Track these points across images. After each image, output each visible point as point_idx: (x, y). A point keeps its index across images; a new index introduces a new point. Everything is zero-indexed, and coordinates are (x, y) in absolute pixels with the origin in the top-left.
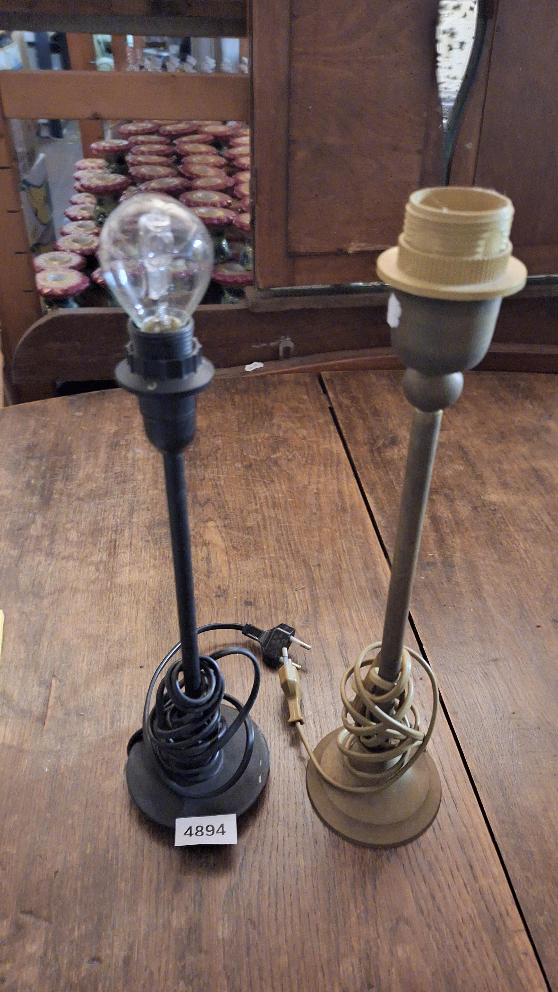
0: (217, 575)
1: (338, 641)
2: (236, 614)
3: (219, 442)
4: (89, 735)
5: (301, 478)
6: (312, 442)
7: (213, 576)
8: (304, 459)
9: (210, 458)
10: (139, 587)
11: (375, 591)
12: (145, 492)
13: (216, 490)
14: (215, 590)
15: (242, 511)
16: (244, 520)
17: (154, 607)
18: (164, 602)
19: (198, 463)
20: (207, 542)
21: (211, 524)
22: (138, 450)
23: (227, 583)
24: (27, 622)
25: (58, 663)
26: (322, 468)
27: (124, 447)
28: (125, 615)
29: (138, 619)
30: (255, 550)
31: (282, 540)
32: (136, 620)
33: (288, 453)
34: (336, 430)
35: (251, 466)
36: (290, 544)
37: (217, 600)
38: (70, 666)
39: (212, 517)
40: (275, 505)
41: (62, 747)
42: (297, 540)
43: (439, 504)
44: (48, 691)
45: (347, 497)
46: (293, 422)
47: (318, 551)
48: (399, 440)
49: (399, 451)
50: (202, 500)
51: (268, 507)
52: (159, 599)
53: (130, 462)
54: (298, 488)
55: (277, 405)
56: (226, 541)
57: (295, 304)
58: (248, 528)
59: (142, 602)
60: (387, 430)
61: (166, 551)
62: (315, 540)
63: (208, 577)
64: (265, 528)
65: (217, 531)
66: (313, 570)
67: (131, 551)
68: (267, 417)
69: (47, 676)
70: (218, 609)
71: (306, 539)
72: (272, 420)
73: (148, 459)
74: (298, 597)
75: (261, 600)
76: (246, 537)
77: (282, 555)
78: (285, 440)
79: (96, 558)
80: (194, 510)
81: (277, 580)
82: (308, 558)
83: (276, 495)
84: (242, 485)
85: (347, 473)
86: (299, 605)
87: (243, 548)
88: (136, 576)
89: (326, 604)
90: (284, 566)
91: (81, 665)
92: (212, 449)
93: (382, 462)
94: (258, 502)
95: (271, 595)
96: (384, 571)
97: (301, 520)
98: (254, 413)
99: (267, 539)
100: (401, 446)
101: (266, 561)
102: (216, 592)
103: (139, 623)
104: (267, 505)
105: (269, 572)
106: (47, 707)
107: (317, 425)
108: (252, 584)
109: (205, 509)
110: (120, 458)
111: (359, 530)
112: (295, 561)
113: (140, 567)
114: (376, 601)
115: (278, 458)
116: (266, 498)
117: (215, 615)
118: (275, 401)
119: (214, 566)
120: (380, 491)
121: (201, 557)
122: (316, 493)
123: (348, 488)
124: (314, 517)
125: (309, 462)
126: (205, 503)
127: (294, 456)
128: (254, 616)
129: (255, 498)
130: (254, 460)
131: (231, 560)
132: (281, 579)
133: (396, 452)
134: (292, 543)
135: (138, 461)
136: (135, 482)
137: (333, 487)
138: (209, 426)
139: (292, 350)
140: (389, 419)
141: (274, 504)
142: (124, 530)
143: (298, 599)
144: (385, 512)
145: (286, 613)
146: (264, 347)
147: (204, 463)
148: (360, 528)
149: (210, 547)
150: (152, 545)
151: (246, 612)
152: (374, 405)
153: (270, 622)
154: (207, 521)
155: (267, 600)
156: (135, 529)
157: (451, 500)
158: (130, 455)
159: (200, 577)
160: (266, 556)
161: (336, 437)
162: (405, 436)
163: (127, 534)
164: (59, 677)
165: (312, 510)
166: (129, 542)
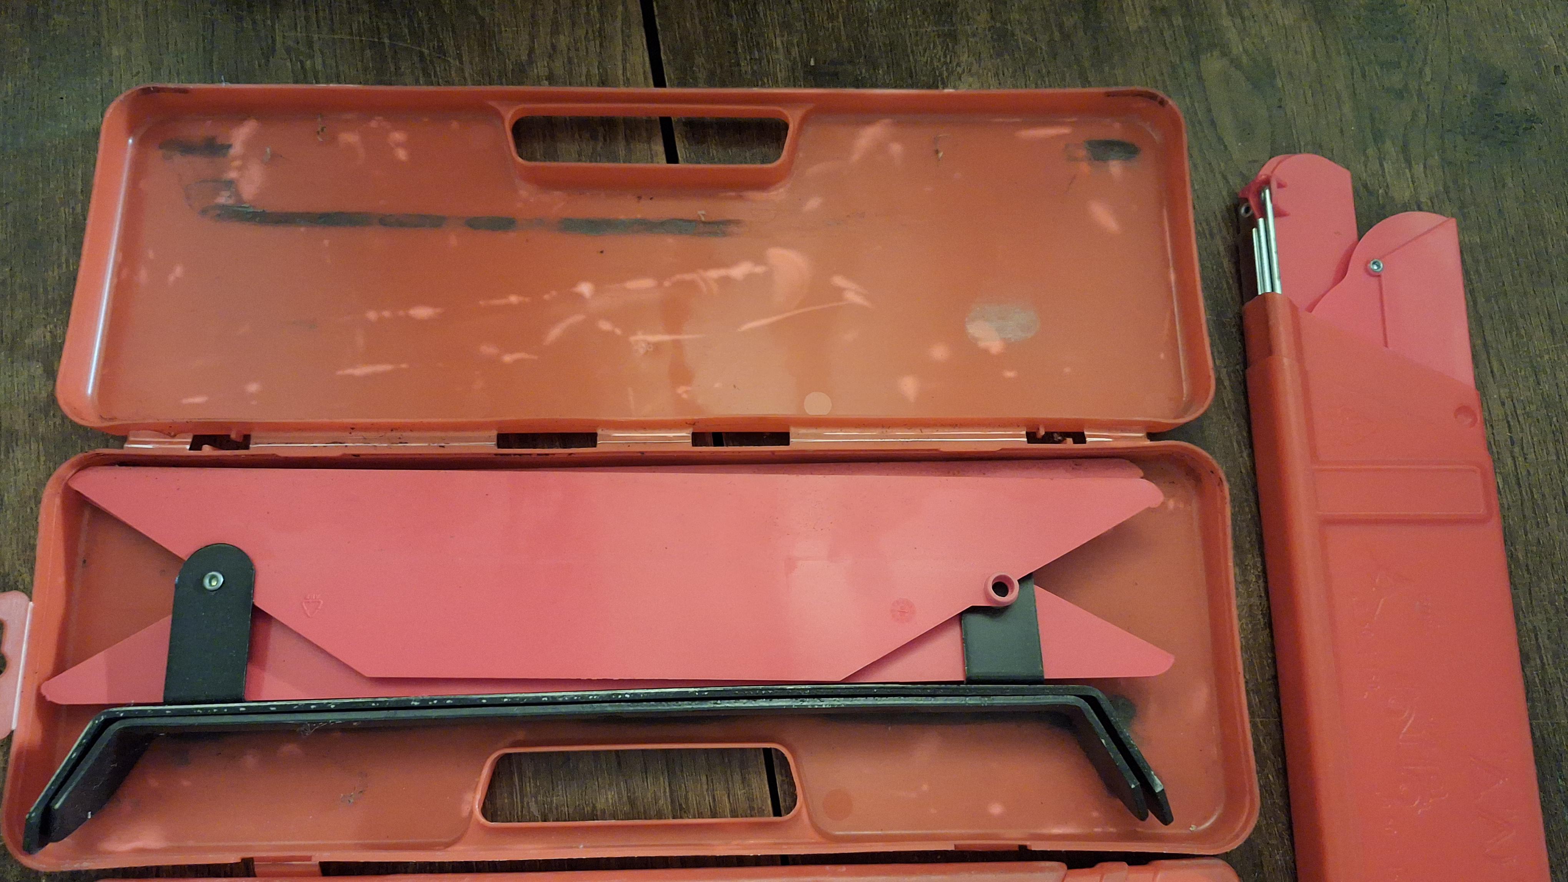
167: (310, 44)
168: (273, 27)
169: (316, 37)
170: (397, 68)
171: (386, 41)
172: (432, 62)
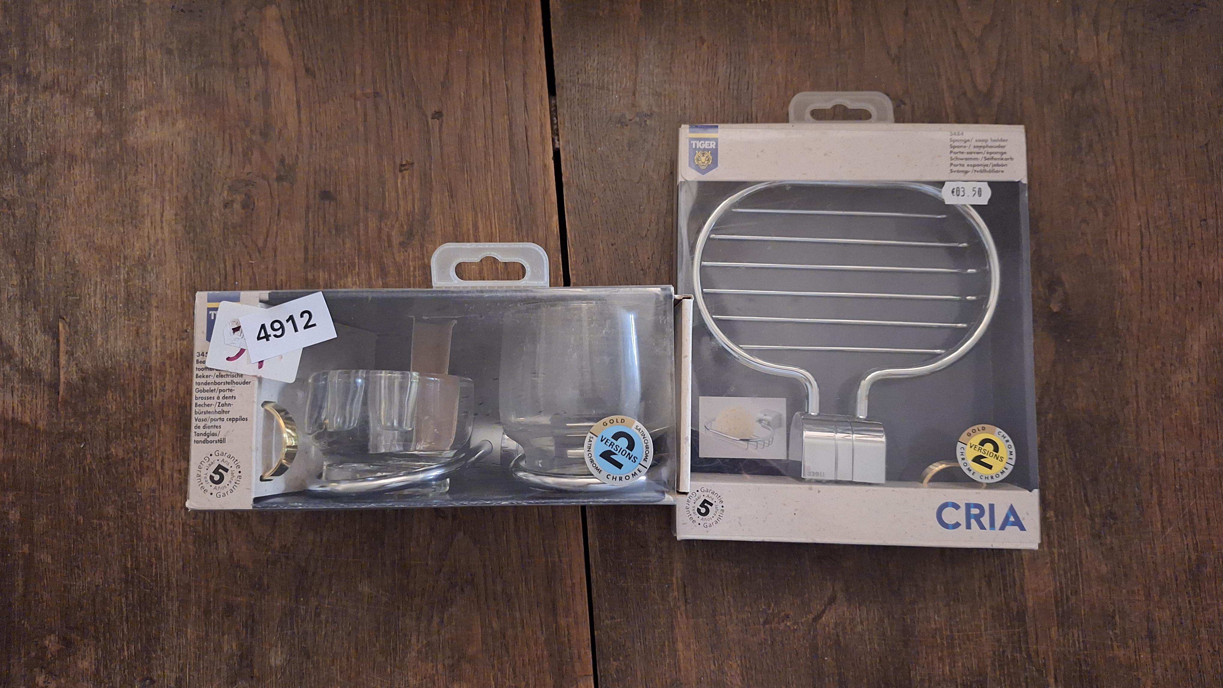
0: (280, 134)
2: (307, 216)
4: (115, 413)
7: (274, 134)
10: (163, 155)
17: (186, 198)
18: (201, 187)
20: (266, 56)
21: (272, 12)
23: (294, 152)
25: (63, 294)
28: (146, 212)
29: (164, 219)
30: (343, 78)
31: (387, 53)
32: (162, 222)
37: (278, 186)
38: (80, 300)
41: (84, 427)
42: (411, 55)
44: (56, 342)
47: (443, 85)
56: (295, 55)
59: (168, 185)
62: (440, 56)
63: (266, 136)
65: (282, 30)
66: (431, 126)
69: (51, 317)
70: (280, 204)
71: (425, 53)
75: (345, 188)
76: (328, 45)
77: (384, 91)
79: (93, 89)
81: (372, 148)
82: (426, 98)
87: (323, 72)
88: (156, 132)
89: (441, 201)
90: (387, 117)
91: (93, 299)
95: (361, 178)
102: (278, 171)
103: (166, 229)
105: (361, 128)
106: (59, 368)
108: (333, 155)
111: (517, 33)
112: (404, 107)
117: (276, 217)
119: (274, 112)
131: (302, 101)
132: (378, 146)
134: (402, 63)
142: (132, 25)
143: (400, 190)
145: (379, 216)
149: (272, 66)
151: (320, 212)
155: (353, 191)
160: (359, 91)
164: (68, 320)
166: (141, 54)
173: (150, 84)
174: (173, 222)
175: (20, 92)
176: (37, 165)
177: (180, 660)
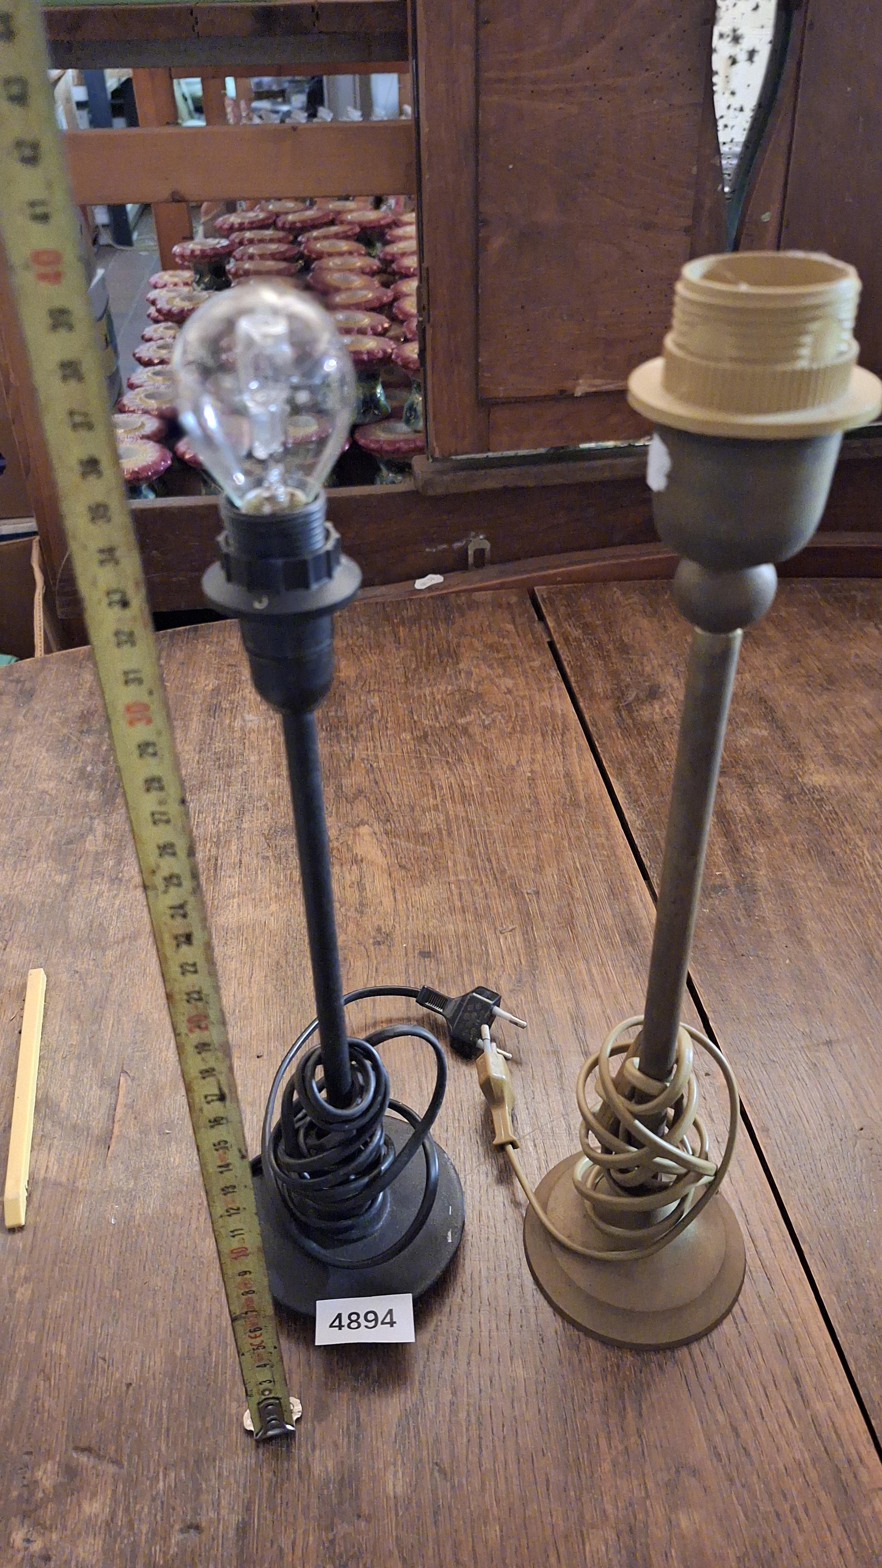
0: (375, 910)
1: (571, 1015)
2: (407, 971)
3: (375, 700)
4: (178, 1166)
5: (506, 755)
6: (523, 697)
7: (370, 911)
8: (511, 725)
9: (362, 727)
10: (254, 930)
11: (628, 932)
12: (261, 782)
13: (371, 776)
14: (373, 933)
15: (413, 809)
16: (416, 823)
17: (278, 963)
18: (294, 953)
19: (344, 734)
20: (359, 858)
21: (364, 830)
22: (249, 717)
23: (391, 923)
24: (82, 988)
25: (130, 1050)
26: (539, 739)
27: (228, 712)
28: (233, 975)
30: (435, 869)
31: (477, 853)
32: (250, 982)
33: (484, 717)
34: (560, 678)
35: (426, 736)
36: (490, 861)
37: (375, 949)
38: (149, 1055)
39: (366, 819)
40: (465, 798)
41: (136, 1184)
42: (501, 854)
43: (729, 792)
44: (113, 1095)
45: (580, 784)
46: (491, 666)
47: (535, 871)
48: (661, 690)
49: (661, 708)
50: (350, 792)
51: (454, 801)
52: (285, 949)
53: (237, 735)
54: (501, 769)
55: (465, 641)
56: (388, 857)
57: (492, 481)
58: (423, 835)
59: (259, 953)
60: (642, 675)
61: (294, 873)
62: (529, 852)
63: (362, 912)
64: (450, 834)
65: (375, 840)
66: (528, 900)
67: (240, 874)
68: (450, 660)
69: (111, 1072)
70: (378, 963)
71: (515, 851)
72: (458, 664)
73: (266, 730)
74: (505, 944)
75: (446, 949)
76: (420, 848)
77: (477, 877)
78: (479, 695)
80: (338, 809)
81: (470, 917)
82: (520, 881)
83: (466, 783)
84: (412, 767)
85: (579, 745)
86: (506, 956)
87: (416, 867)
88: (248, 914)
89: (549, 955)
90: (481, 895)
91: (163, 1054)
92: (365, 712)
93: (634, 725)
94: (438, 793)
95: (461, 940)
96: (642, 900)
97: (507, 821)
98: (428, 655)
99: (453, 853)
100: (665, 700)
101: (453, 886)
102: (374, 938)
103: (255, 987)
104: (452, 797)
105: (458, 904)
106: (114, 1122)
107: (530, 671)
108: (431, 924)
109: (355, 807)
110: (223, 730)
111: (600, 835)
112: (499, 887)
113: (254, 899)
114: (630, 948)
115: (467, 723)
116: (451, 787)
117: (374, 974)
118: (462, 633)
119: (369, 895)
120: (632, 773)
121: (349, 883)
122: (529, 779)
123: (581, 769)
124: (527, 816)
125: (519, 729)
126: (356, 797)
127: (494, 721)
128: (434, 973)
129: (433, 788)
130: (431, 727)
131: (397, 887)
132: (478, 917)
133: (657, 710)
134: (493, 859)
135: (250, 734)
136: (245, 767)
137: (557, 767)
138: (359, 677)
139: (488, 553)
140: (645, 658)
141: (464, 796)
142: (230, 841)
143: (504, 948)
144: (642, 805)
145: (486, 969)
146: (444, 550)
147: (352, 736)
148: (602, 832)
149: (364, 865)
150: (273, 863)
151: (422, 969)
152: (621, 637)
153: (461, 984)
154: (358, 826)
155: (454, 950)
156: (246, 838)
157: (749, 784)
158: (237, 724)
159: (349, 914)
160: (452, 878)
161: (559, 689)
162: (671, 685)
163: (234, 848)
164: (132, 1075)
165: (523, 804)
166: (237, 860)
167: (376, 756)
168: (353, 750)
169: (380, 754)
170: (432, 767)
171: (425, 756)
172: (454, 765)
173: (245, 880)
174: (263, 982)
175: (109, 890)
176: (118, 943)
177: (245, 1492)
